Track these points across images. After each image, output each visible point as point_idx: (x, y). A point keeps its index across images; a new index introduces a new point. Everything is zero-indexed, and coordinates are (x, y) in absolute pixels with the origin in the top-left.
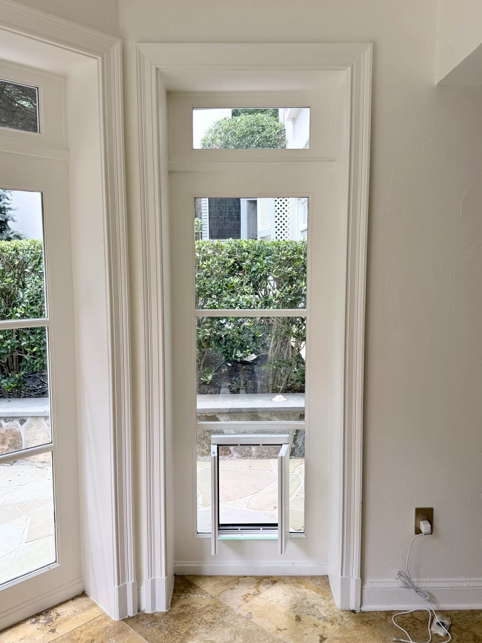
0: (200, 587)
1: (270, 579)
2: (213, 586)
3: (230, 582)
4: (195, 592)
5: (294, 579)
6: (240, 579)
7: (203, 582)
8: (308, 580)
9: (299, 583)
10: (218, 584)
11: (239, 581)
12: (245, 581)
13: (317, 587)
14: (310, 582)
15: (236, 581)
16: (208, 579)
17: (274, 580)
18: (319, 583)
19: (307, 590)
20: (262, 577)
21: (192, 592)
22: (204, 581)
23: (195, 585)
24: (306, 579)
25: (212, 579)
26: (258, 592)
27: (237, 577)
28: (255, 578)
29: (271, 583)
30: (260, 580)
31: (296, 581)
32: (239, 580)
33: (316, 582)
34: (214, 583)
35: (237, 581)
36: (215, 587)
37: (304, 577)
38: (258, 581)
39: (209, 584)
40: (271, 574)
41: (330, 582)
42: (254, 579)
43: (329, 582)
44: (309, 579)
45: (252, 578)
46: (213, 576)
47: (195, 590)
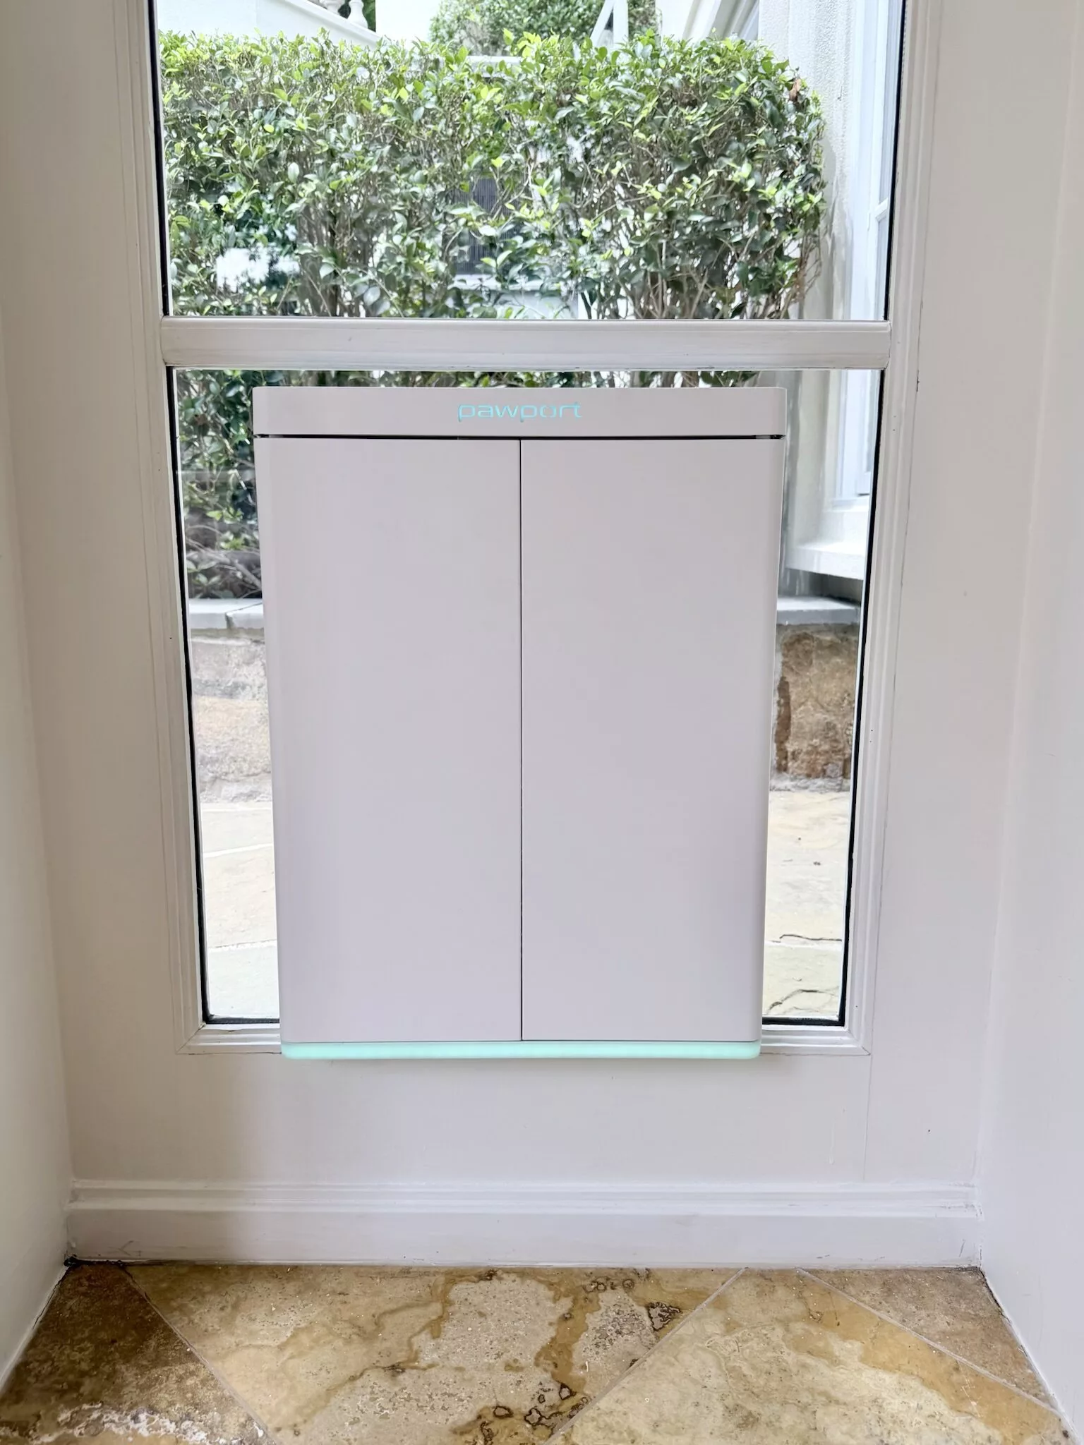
0: (196, 1348)
1: (640, 1289)
2: (281, 1348)
3: (392, 1312)
4: (145, 1395)
5: (781, 1292)
6: (460, 1291)
7: (229, 1310)
8: (867, 1298)
9: (815, 1318)
10: (318, 1331)
11: (451, 1309)
12: (487, 1308)
13: (941, 1354)
14: (884, 1316)
15: (427, 1304)
16: (260, 1287)
17: (666, 1300)
18: (942, 1322)
19: (883, 1375)
20: (589, 1275)
21: (130, 1393)
22: (235, 1307)
23: (169, 1335)
24: (851, 1289)
25: (291, 1287)
26: (565, 1393)
27: (441, 1279)
28: (550, 1285)
29: (648, 1322)
30: (575, 1301)
31: (796, 1308)
32: (447, 1303)
33: (923, 1313)
34: (291, 1319)
35: (436, 1308)
36: (289, 1351)
37: (841, 1279)
38: (565, 1304)
39: (256, 1326)
40: (641, 1261)
41: (1006, 1313)
42: (543, 1291)
43: (1000, 1312)
44: (876, 1290)
45: (531, 1284)
46: (295, 1268)
47: (156, 1372)
